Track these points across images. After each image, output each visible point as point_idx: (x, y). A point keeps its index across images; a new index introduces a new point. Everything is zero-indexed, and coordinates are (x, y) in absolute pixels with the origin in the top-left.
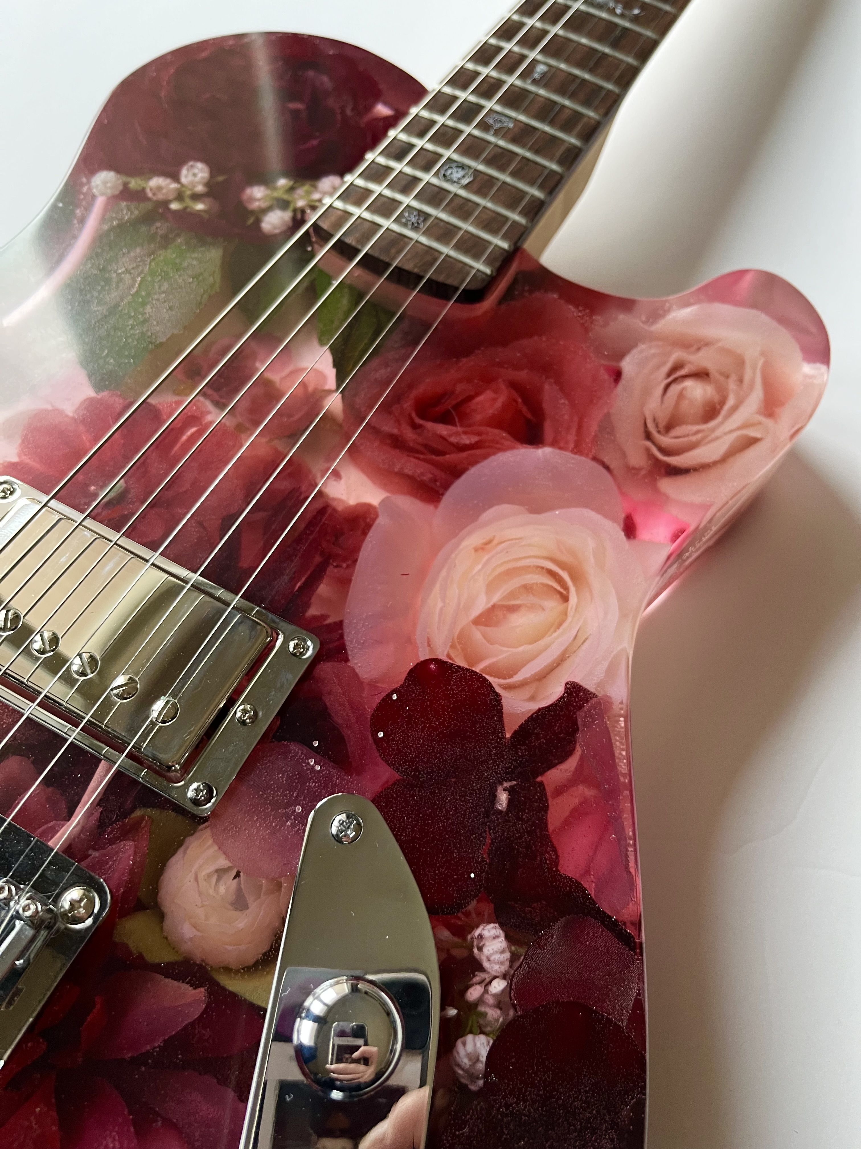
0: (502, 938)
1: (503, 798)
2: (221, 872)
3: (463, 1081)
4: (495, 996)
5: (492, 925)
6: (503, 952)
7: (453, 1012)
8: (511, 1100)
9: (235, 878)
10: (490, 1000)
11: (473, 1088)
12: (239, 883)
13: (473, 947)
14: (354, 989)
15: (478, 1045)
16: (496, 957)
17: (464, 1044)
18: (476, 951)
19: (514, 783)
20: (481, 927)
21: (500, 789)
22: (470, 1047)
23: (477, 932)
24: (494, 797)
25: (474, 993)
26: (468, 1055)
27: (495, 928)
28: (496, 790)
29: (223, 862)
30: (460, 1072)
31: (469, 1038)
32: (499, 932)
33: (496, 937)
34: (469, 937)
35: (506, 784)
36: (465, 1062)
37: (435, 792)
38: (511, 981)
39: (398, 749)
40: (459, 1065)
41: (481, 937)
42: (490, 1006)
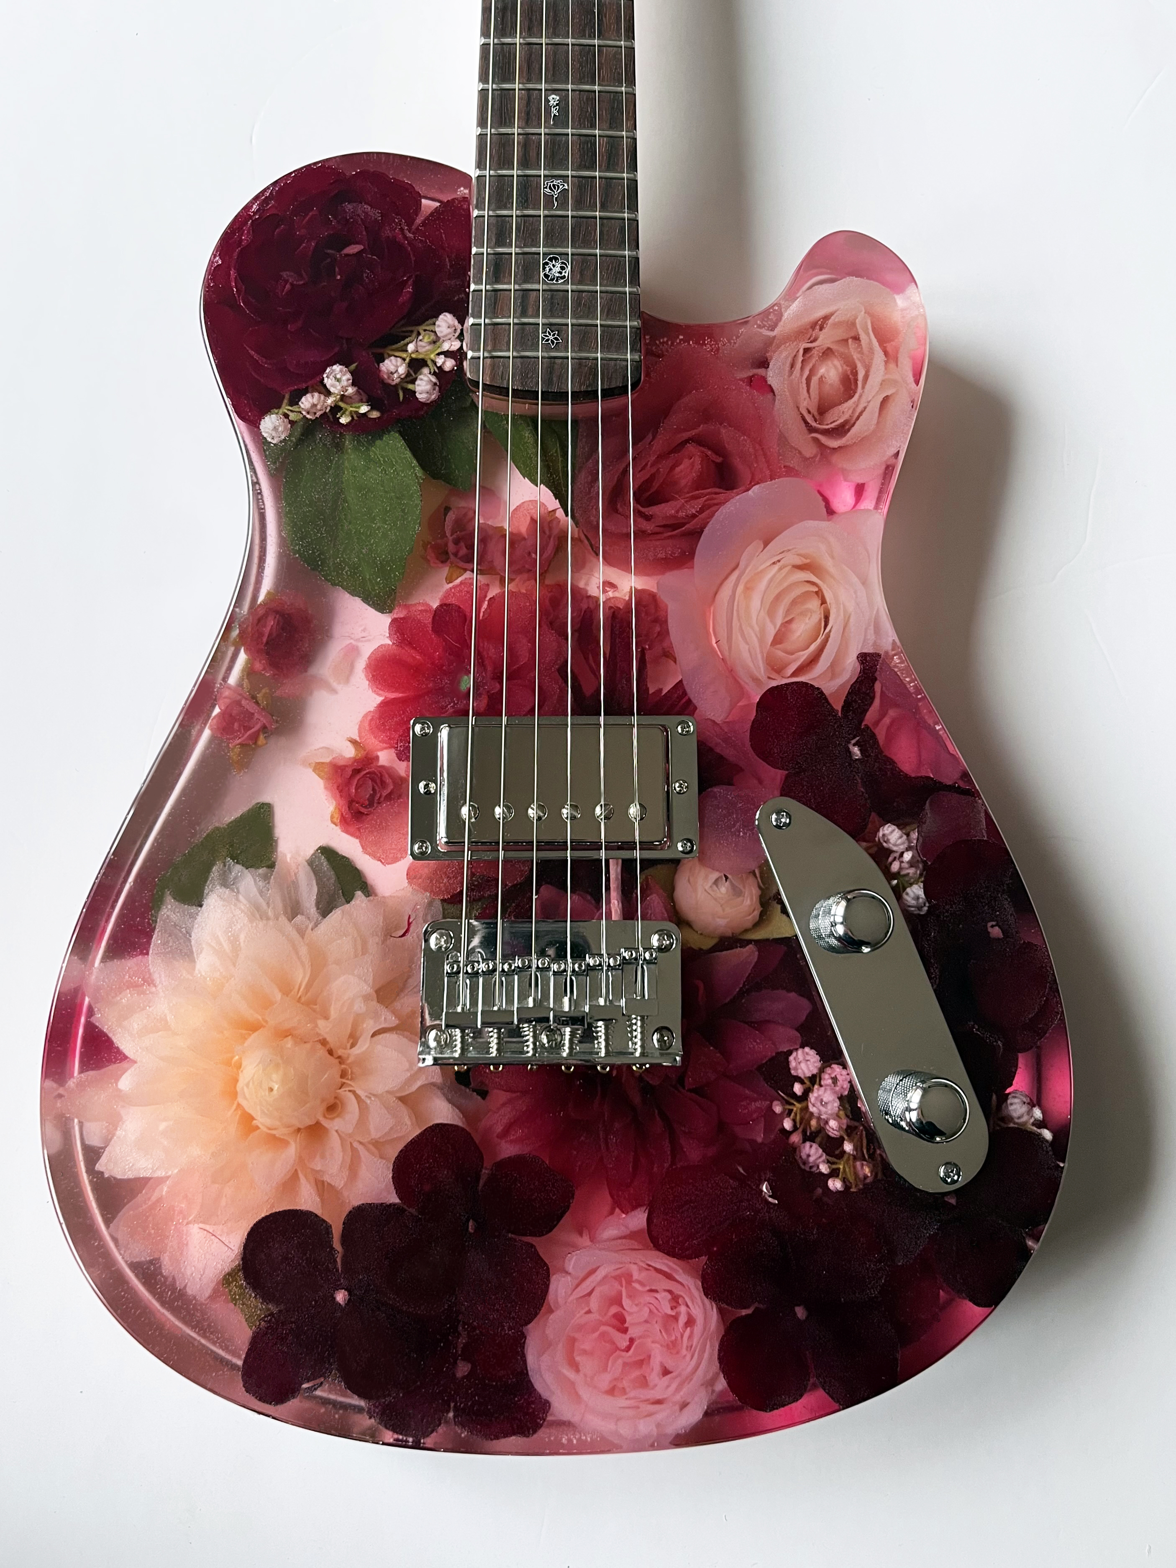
0: (897, 830)
1: (856, 750)
2: (716, 882)
3: (915, 912)
4: (908, 862)
5: (887, 826)
6: (901, 837)
7: (895, 882)
8: (947, 907)
9: (726, 880)
10: (905, 865)
11: (922, 913)
12: (731, 882)
13: (881, 844)
14: (848, 900)
15: (915, 891)
16: (899, 841)
17: (907, 894)
18: (885, 844)
19: (858, 738)
20: (881, 829)
21: (851, 747)
22: (911, 894)
23: (881, 834)
24: (849, 753)
25: (895, 867)
26: (913, 899)
27: (889, 827)
28: (849, 748)
29: (715, 875)
30: (912, 909)
31: (908, 890)
32: (894, 827)
33: (893, 831)
34: (877, 839)
35: (853, 742)
36: (913, 902)
37: (813, 770)
38: (917, 849)
39: (781, 757)
40: (909, 906)
41: (884, 835)
42: (907, 869)
